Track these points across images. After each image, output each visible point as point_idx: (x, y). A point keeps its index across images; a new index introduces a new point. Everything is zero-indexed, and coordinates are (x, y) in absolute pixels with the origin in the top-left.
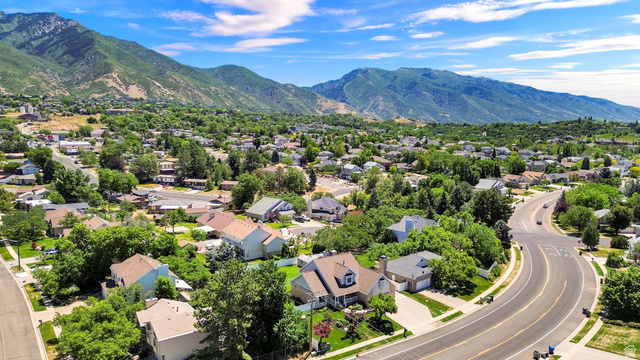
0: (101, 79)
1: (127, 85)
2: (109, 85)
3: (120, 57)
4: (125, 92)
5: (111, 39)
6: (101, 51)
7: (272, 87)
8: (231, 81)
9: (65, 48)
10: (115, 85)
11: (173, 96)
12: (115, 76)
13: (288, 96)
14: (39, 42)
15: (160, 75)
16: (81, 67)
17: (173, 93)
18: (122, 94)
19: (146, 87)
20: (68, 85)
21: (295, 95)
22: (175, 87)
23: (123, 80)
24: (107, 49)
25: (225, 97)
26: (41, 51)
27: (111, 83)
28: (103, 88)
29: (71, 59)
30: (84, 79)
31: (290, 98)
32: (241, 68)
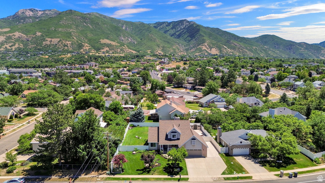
0: (200, 46)
1: (211, 48)
2: (203, 49)
3: (210, 35)
4: (210, 52)
5: (208, 28)
6: (202, 34)
7: (291, 45)
8: (265, 43)
9: (188, 34)
10: (205, 48)
11: (232, 52)
12: (206, 44)
13: (301, 49)
14: (179, 33)
15: (228, 43)
16: (193, 42)
17: (232, 51)
18: (208, 53)
19: (220, 49)
20: (187, 50)
21: (306, 48)
22: (234, 48)
23: (209, 46)
24: (205, 33)
25: (261, 51)
26: (179, 36)
27: (204, 48)
28: (201, 50)
29: (190, 39)
30: (194, 47)
31: (302, 50)
32: (273, 36)
